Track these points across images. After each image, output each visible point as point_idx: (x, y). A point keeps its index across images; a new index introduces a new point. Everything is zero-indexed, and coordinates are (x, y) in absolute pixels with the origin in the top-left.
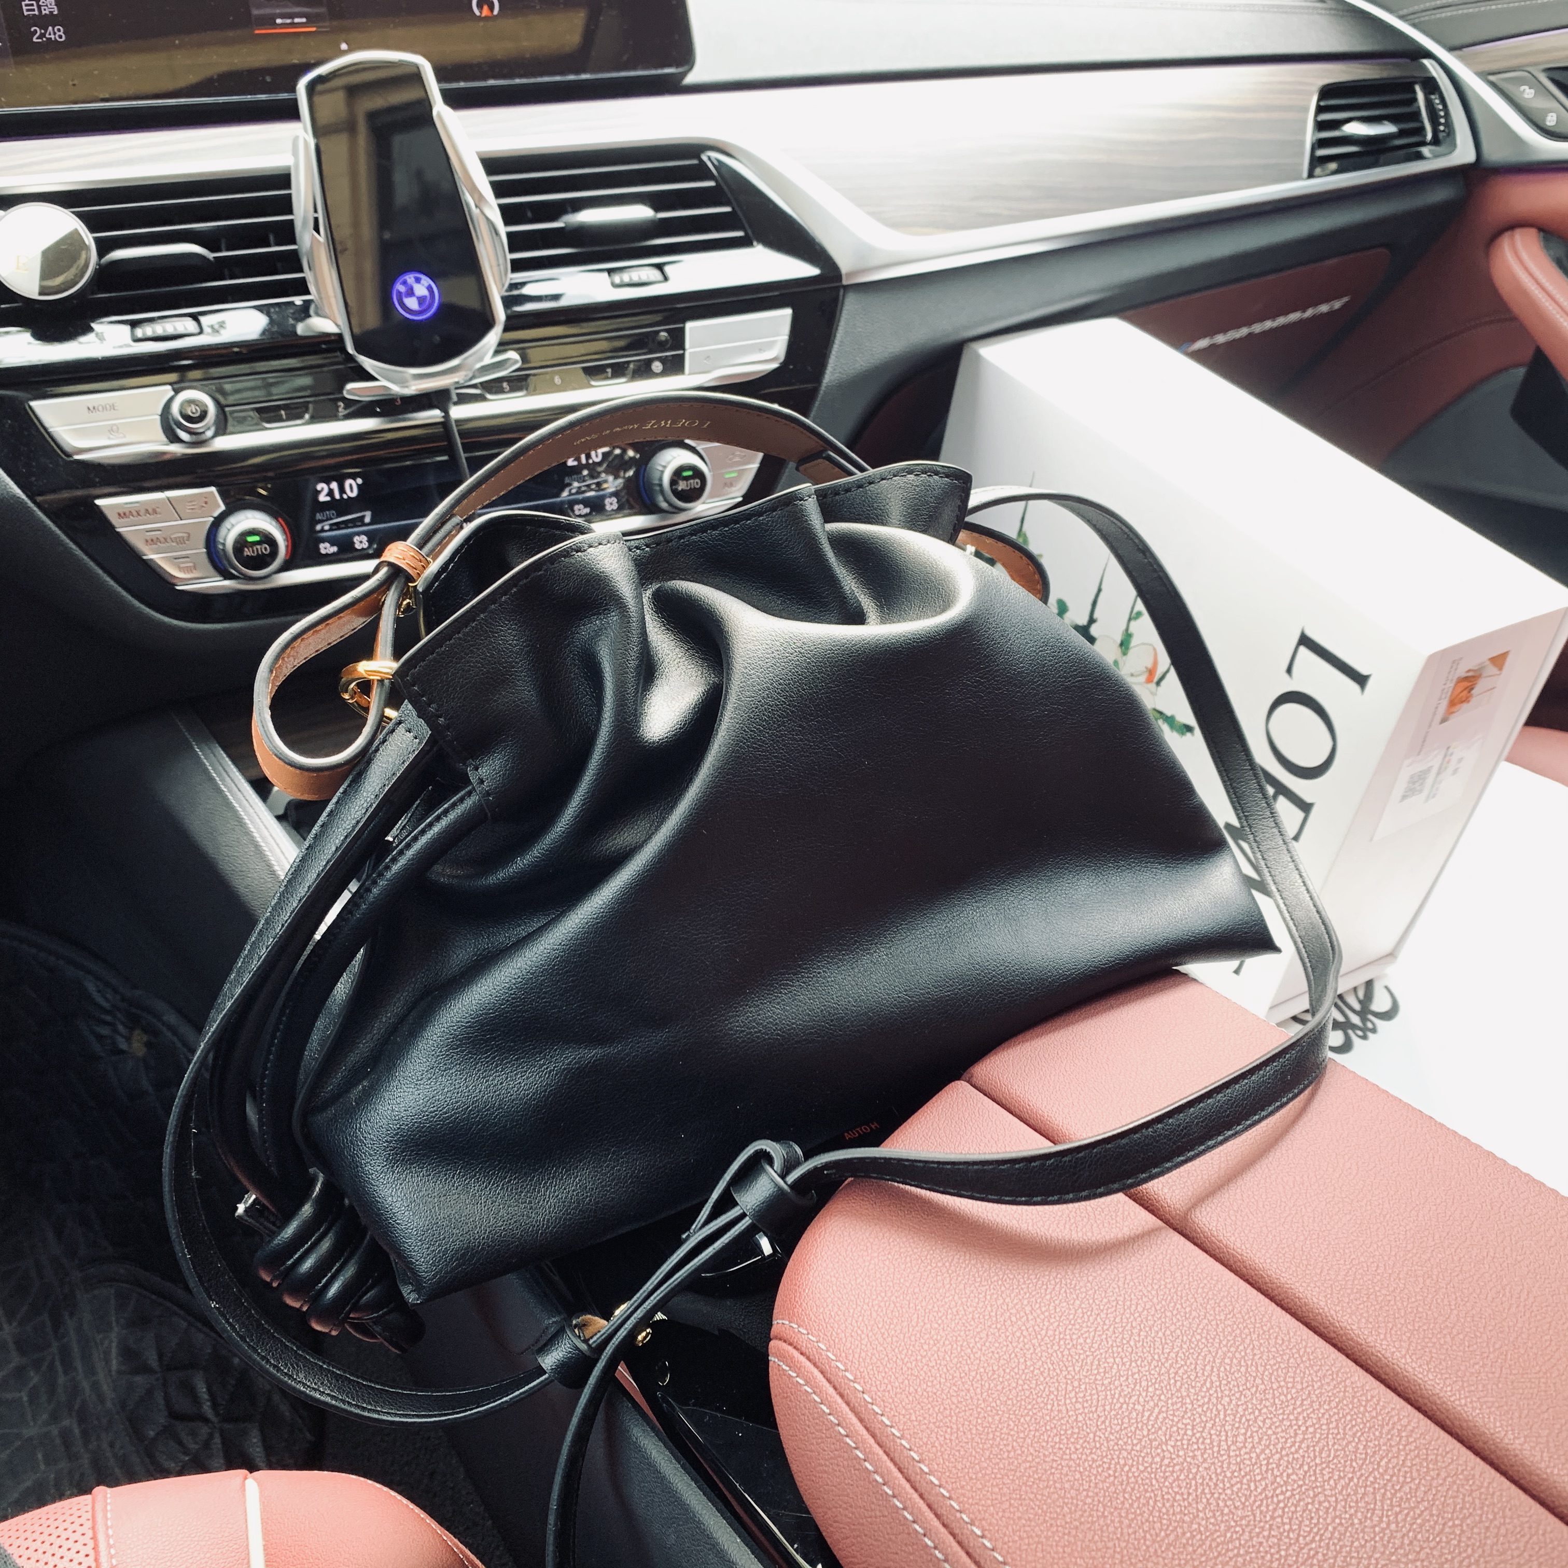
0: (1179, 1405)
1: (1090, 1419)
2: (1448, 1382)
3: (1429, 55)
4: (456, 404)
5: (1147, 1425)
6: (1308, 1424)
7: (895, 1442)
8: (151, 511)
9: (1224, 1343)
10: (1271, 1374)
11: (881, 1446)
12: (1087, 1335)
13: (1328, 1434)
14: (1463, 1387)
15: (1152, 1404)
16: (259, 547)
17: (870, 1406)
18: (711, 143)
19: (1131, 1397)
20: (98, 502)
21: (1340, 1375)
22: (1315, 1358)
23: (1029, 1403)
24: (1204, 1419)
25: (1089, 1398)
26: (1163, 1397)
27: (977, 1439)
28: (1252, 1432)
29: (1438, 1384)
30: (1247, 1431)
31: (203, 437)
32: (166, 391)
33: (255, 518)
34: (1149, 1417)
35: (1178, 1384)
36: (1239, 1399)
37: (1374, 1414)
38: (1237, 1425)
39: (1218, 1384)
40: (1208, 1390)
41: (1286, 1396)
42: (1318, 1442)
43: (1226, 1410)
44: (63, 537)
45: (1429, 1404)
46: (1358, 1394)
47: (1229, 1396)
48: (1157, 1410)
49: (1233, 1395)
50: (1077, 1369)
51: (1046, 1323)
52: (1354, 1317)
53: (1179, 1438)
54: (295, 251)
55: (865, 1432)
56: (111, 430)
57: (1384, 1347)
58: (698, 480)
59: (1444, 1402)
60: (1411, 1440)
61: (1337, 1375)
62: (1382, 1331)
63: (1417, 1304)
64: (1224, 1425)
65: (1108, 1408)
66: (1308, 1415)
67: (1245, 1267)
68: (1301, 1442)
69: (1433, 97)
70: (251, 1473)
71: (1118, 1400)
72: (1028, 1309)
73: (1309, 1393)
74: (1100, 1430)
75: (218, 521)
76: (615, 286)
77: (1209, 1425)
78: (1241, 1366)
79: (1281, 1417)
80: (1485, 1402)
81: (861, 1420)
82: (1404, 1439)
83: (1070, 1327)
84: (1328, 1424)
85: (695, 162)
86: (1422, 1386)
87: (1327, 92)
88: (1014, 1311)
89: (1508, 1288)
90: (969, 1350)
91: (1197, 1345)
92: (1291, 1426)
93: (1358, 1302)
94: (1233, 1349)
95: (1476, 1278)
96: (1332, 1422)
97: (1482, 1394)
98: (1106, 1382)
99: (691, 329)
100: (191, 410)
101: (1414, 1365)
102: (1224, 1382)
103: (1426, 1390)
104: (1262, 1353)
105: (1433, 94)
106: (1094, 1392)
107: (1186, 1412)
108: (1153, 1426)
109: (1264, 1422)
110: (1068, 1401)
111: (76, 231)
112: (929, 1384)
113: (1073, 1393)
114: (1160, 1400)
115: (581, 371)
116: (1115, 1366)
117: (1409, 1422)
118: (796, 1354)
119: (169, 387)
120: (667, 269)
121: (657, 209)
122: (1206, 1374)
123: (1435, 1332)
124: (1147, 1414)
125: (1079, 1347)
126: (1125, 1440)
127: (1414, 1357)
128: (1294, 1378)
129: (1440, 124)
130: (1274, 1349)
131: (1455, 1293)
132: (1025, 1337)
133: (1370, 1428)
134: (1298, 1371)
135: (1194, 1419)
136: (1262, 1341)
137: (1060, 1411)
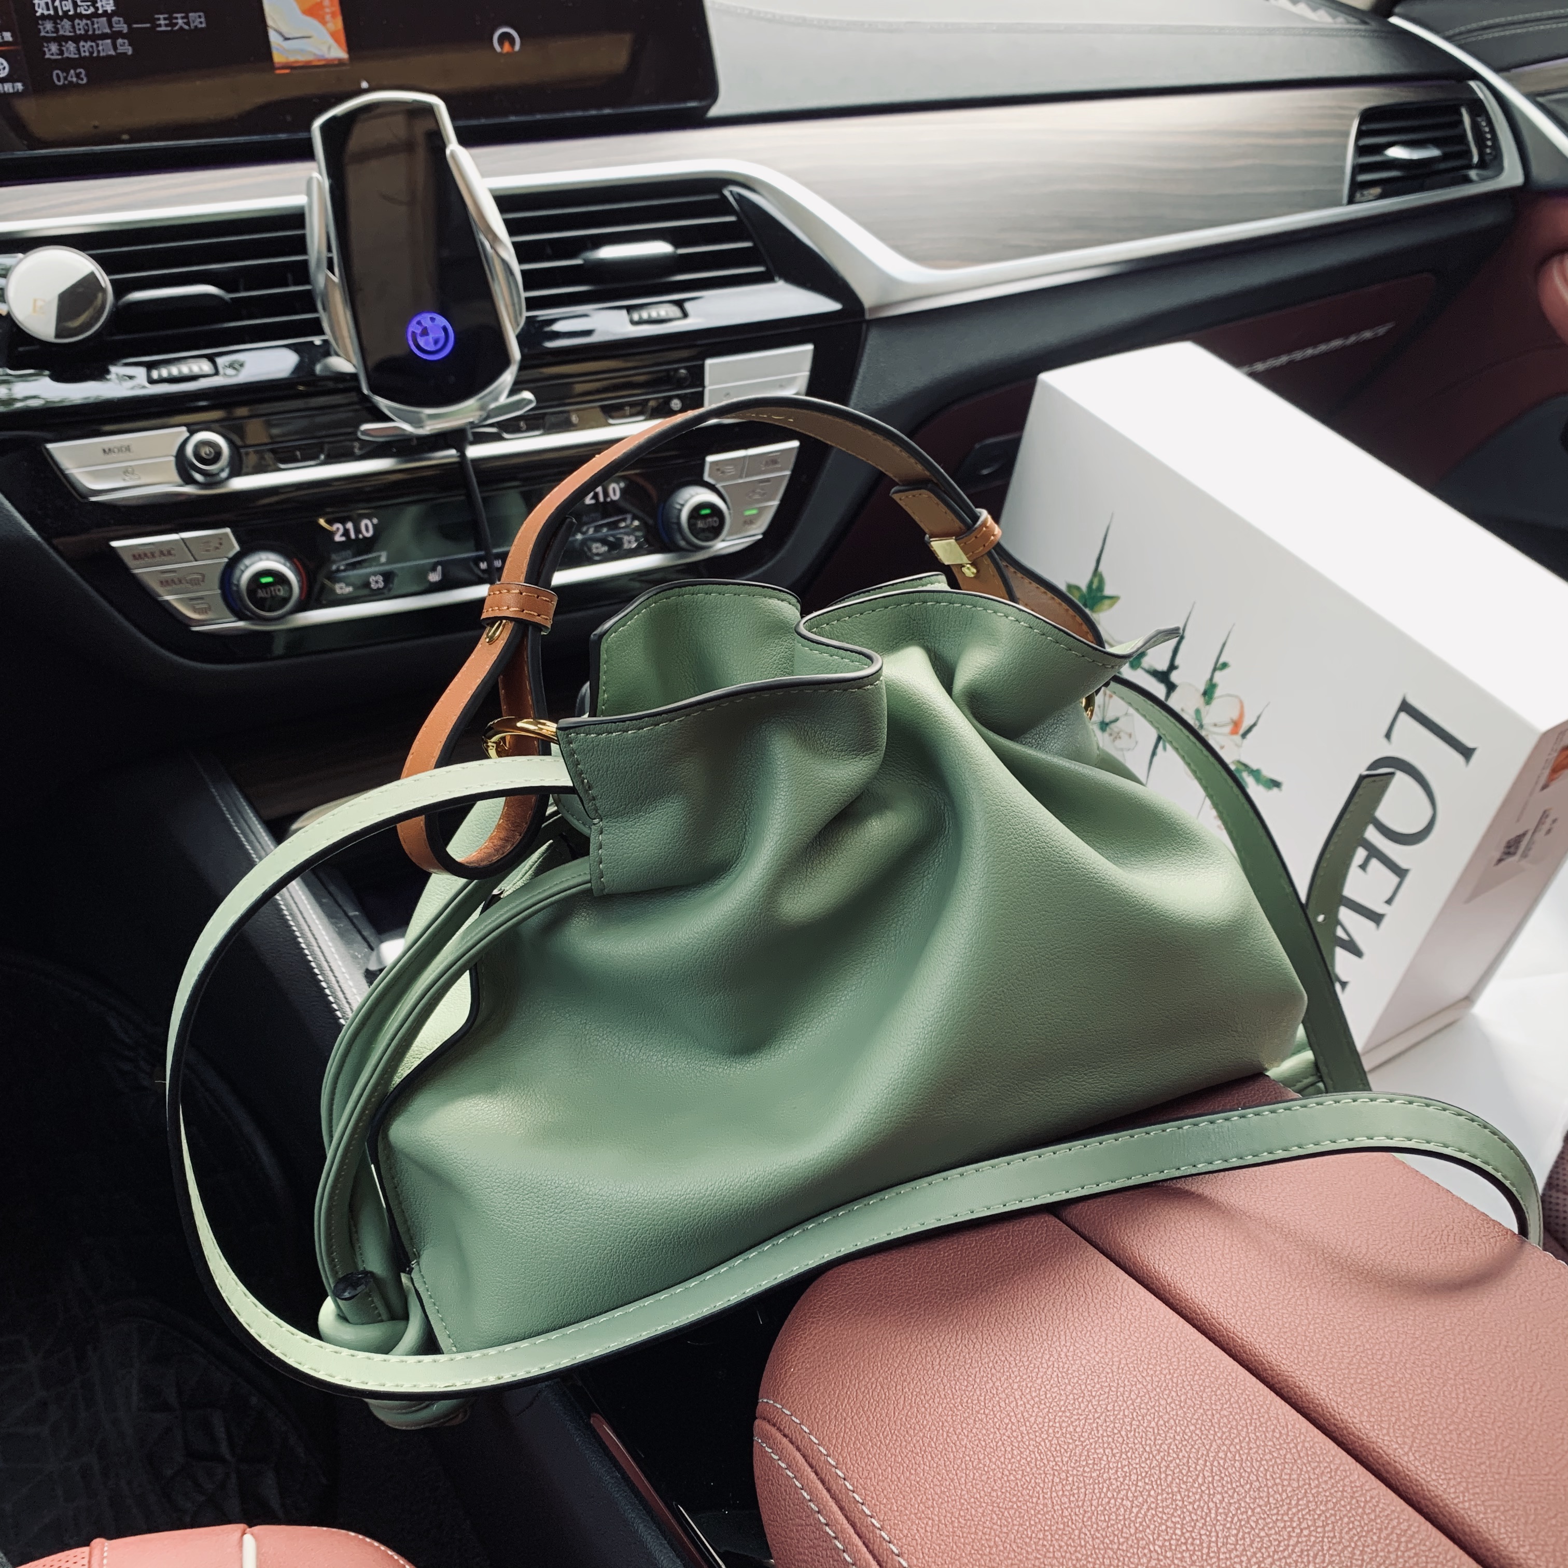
0: (1169, 1501)
1: (1076, 1514)
2: (1452, 1483)
3: (1476, 76)
4: (473, 443)
5: (1134, 1522)
6: (1303, 1525)
7: (873, 1532)
8: (166, 552)
9: (1219, 1435)
10: (1266, 1470)
11: (860, 1537)
12: (1077, 1423)
13: (1323, 1537)
14: (1467, 1489)
15: (1141, 1499)
16: (272, 589)
17: (851, 1493)
18: (733, 177)
19: (1119, 1492)
20: (115, 544)
21: (1339, 1472)
22: (1314, 1453)
23: (1014, 1495)
24: (1195, 1518)
25: (1076, 1491)
26: (1152, 1493)
27: (959, 1533)
28: (1244, 1533)
29: (1442, 1485)
30: (1239, 1532)
31: (217, 479)
32: (181, 432)
33: (268, 559)
34: (1137, 1513)
35: (1170, 1478)
36: (1232, 1497)
37: (1373, 1516)
38: (1228, 1525)
39: (1210, 1479)
40: (1200, 1485)
41: (1280, 1495)
42: (1313, 1546)
43: (1217, 1508)
44: (79, 579)
45: (1431, 1507)
46: (1357, 1495)
47: (1221, 1493)
48: (1145, 1507)
49: (1226, 1492)
50: (1065, 1459)
51: (1036, 1410)
52: (1356, 1409)
53: (1167, 1538)
54: (309, 292)
55: (845, 1522)
56: (126, 471)
57: (1386, 1443)
58: (715, 519)
59: (1447, 1505)
60: (1410, 1545)
61: (1336, 1472)
62: (1385, 1425)
63: (1422, 1396)
64: (1214, 1525)
65: (1095, 1503)
66: (1303, 1515)
67: (1245, 1352)
68: (1295, 1546)
69: (1479, 119)
70: (250, 1526)
71: (1106, 1494)
72: (1018, 1394)
73: (1306, 1492)
74: (1085, 1526)
75: (235, 561)
76: (633, 323)
77: (1199, 1524)
78: (1235, 1460)
79: (1274, 1518)
80: (1491, 1506)
81: (841, 1509)
82: (1403, 1545)
83: (1060, 1414)
84: (1324, 1527)
85: (716, 197)
86: (1425, 1487)
87: (1368, 116)
88: (1003, 1396)
89: (1520, 1382)
90: (955, 1437)
91: (1191, 1437)
92: (1285, 1527)
93: (1361, 1393)
94: (1227, 1442)
95: (1486, 1369)
96: (1328, 1524)
97: (1487, 1497)
98: (1094, 1475)
99: (711, 365)
100: (205, 451)
101: (1417, 1463)
102: (1217, 1478)
103: (1429, 1491)
104: (1258, 1447)
105: (1479, 116)
106: (1081, 1485)
107: (1176, 1510)
108: (1141, 1524)
109: (1257, 1522)
110: (1054, 1494)
111: (92, 274)
112: (913, 1472)
113: (1060, 1486)
114: (1149, 1495)
115: (598, 409)
116: (1105, 1458)
117: (1410, 1527)
118: (779, 1436)
119: (184, 429)
120: (688, 306)
121: (676, 245)
122: (1198, 1468)
123: (1441, 1428)
124: (1135, 1510)
125: (1068, 1436)
126: (1111, 1538)
127: (1417, 1455)
128: (1290, 1475)
129: (1487, 147)
130: (1270, 1443)
131: (1463, 1385)
132: (1013, 1424)
133: (1368, 1532)
134: (1295, 1468)
135: (1184, 1518)
136: (1258, 1434)
137: (1045, 1505)
